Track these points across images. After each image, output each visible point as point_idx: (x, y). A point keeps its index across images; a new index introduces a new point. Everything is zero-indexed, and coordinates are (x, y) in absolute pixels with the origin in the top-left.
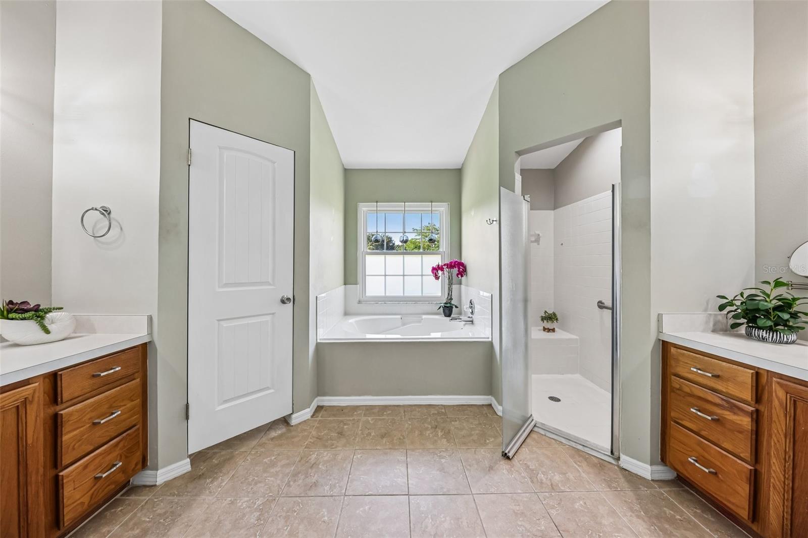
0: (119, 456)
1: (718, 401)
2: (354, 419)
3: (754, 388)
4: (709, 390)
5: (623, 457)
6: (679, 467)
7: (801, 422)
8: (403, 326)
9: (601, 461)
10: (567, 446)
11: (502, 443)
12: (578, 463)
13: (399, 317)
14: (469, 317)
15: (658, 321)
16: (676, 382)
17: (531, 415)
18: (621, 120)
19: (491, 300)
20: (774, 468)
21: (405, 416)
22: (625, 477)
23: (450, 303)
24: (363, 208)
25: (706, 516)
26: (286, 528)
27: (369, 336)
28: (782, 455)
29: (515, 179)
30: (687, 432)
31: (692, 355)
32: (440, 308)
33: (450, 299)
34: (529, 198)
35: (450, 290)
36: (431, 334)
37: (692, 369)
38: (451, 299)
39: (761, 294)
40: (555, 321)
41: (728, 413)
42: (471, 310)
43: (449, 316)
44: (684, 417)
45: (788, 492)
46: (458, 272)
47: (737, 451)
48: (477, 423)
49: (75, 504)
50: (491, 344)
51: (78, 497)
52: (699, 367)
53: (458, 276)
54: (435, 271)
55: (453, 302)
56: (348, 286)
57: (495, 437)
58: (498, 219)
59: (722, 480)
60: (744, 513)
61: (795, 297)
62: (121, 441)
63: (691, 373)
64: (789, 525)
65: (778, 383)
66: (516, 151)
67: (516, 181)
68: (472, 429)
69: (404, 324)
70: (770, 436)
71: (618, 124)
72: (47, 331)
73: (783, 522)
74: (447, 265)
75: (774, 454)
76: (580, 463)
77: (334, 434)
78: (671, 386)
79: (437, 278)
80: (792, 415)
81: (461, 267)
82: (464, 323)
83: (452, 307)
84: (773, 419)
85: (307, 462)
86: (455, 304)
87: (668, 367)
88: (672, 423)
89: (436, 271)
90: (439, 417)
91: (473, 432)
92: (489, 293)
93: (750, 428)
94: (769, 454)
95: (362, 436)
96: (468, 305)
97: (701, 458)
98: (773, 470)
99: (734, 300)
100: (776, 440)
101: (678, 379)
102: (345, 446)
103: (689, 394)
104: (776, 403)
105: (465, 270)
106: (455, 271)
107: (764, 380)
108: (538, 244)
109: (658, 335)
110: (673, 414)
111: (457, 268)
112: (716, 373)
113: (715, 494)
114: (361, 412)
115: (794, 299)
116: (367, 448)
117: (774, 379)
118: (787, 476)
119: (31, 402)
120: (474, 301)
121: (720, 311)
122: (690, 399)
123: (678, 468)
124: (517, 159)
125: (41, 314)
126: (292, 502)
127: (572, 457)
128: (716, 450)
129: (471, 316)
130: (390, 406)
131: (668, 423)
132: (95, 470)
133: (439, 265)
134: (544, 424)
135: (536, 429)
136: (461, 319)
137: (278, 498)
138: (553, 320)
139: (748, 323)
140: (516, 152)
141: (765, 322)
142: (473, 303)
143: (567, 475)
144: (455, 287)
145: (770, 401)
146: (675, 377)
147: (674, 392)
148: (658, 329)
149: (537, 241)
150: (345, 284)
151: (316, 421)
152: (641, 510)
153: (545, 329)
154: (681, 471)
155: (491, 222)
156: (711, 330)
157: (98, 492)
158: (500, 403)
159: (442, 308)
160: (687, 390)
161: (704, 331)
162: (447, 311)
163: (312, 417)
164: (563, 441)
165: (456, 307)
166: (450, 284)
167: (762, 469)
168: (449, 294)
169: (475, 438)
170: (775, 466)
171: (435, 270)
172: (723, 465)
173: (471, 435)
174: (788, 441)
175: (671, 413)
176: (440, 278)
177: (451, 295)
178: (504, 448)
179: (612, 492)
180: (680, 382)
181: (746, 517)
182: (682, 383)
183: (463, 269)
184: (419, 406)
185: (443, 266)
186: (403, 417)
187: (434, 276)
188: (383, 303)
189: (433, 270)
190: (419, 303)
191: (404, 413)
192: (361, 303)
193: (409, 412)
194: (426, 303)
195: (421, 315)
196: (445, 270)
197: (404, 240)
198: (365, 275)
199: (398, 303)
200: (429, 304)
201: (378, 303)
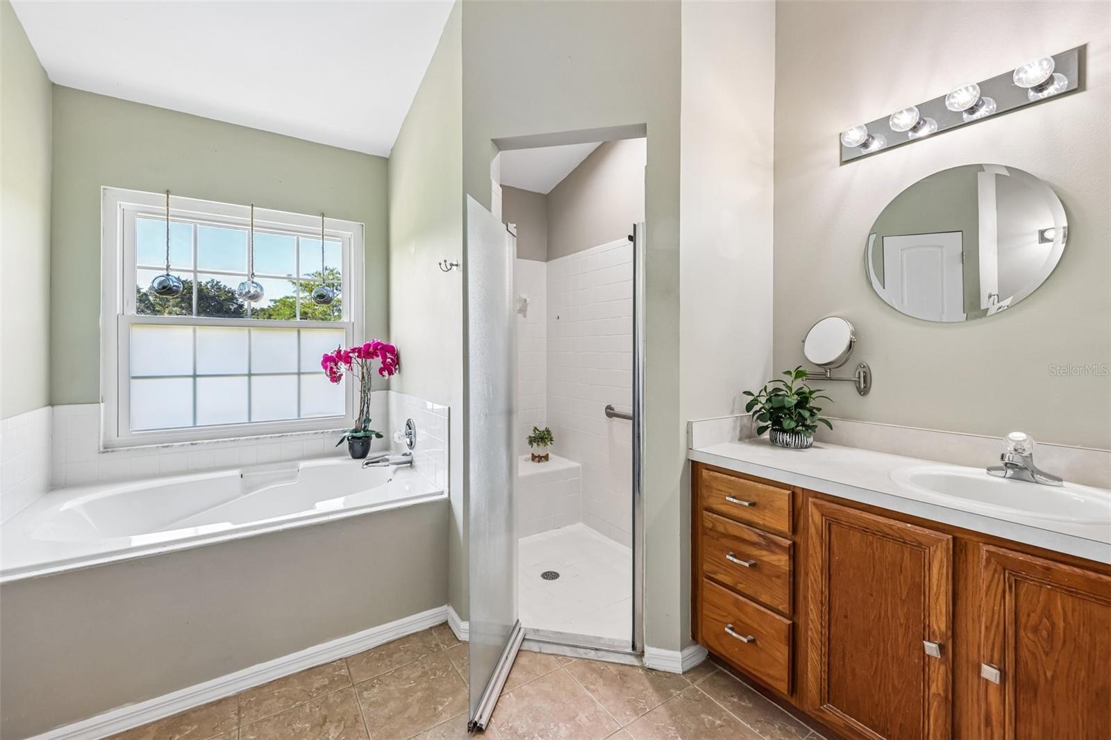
1: (755, 538)
3: (791, 514)
4: (745, 524)
5: (649, 650)
6: (714, 644)
7: (836, 551)
8: (245, 493)
9: (621, 668)
10: (574, 660)
11: (469, 700)
12: (592, 687)
13: (237, 472)
14: (405, 455)
15: (688, 432)
16: (708, 519)
17: (518, 620)
18: (645, 125)
19: (447, 418)
20: (811, 617)
21: (238, 724)
22: (652, 681)
23: (365, 429)
24: (120, 202)
25: (744, 704)
27: (138, 540)
28: (818, 595)
29: (491, 190)
30: (720, 589)
31: (726, 479)
32: (342, 441)
33: (365, 421)
34: (516, 230)
35: (365, 402)
36: (318, 505)
37: (727, 498)
38: (368, 420)
39: (784, 388)
40: (549, 443)
41: (765, 553)
42: (408, 440)
43: (363, 456)
44: (718, 569)
45: (825, 646)
46: (382, 366)
47: (774, 603)
48: (419, 673)
50: (447, 504)
52: (734, 494)
53: (381, 373)
54: (330, 364)
55: (371, 427)
56: (62, 410)
57: (455, 692)
58: (461, 262)
59: (761, 648)
60: (782, 687)
61: (811, 390)
63: (726, 504)
64: (826, 687)
65: (814, 504)
66: (494, 138)
67: (493, 193)
68: (407, 693)
69: (248, 489)
70: (807, 574)
71: (641, 130)
73: (821, 685)
74: (358, 350)
75: (811, 598)
76: (594, 685)
78: (703, 526)
79: (335, 378)
80: (828, 542)
81: (388, 355)
82: (395, 467)
83: (369, 438)
84: (810, 552)
86: (377, 431)
87: (699, 499)
88: (704, 579)
89: (332, 364)
90: (331, 695)
91: (410, 700)
92: (446, 405)
93: (788, 569)
94: (806, 598)
96: (404, 428)
97: (739, 623)
98: (811, 620)
99: (759, 396)
100: (813, 578)
101: (711, 514)
103: (724, 534)
104: (812, 530)
105: (396, 361)
106: (377, 362)
107: (799, 500)
108: (525, 316)
109: (687, 454)
110: (706, 567)
111: (380, 357)
112: (753, 501)
113: (754, 669)
115: (811, 393)
117: (810, 499)
118: (823, 624)
120: (416, 422)
121: (748, 412)
122: (725, 541)
123: (712, 644)
124: (495, 156)
127: (582, 678)
128: (754, 608)
129: (407, 450)
131: (700, 580)
133: (339, 352)
134: (538, 630)
135: (526, 646)
136: (387, 460)
138: (546, 440)
139: (773, 425)
140: (492, 140)
141: (789, 423)
142: (412, 427)
143: (577, 719)
144: (375, 396)
145: (807, 528)
146: (707, 512)
147: (706, 534)
148: (688, 445)
149: (523, 311)
150: (52, 402)
152: (677, 735)
153: (534, 458)
154: (716, 648)
155: (449, 267)
156: (737, 438)
158: (464, 616)
159: (346, 442)
160: (721, 529)
161: (732, 441)
162: (358, 446)
164: (568, 651)
165: (379, 436)
166: (366, 390)
167: (799, 621)
168: (362, 411)
169: (414, 711)
170: (813, 614)
171: (331, 362)
172: (760, 626)
173: (406, 707)
174: (824, 577)
175: (702, 566)
176: (343, 378)
177: (368, 412)
178: (472, 714)
179: (641, 719)
180: (713, 519)
181: (786, 692)
182: (716, 519)
183: (392, 359)
184: (283, 682)
185: (350, 352)
186: (235, 727)
187: (327, 375)
188: (188, 445)
189: (326, 363)
190: (291, 435)
191: (239, 713)
192: (116, 449)
193: (252, 708)
194: (308, 434)
195: (296, 462)
196: (353, 360)
197: (249, 292)
198: (128, 378)
199: (234, 441)
200: (316, 435)
201: (172, 446)
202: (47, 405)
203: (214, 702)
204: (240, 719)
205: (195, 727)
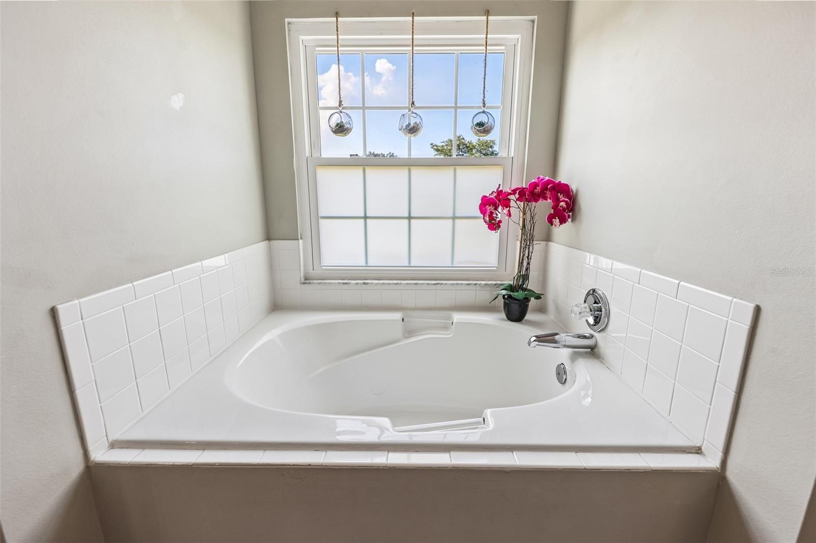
8: (406, 338)
13: (398, 316)
14: (583, 336)
23: (520, 288)
24: (302, 37)
32: (496, 297)
35: (525, 254)
38: (525, 277)
42: (592, 318)
43: (519, 319)
46: (552, 211)
53: (549, 221)
54: (490, 208)
55: (530, 286)
56: (276, 244)
69: (409, 333)
74: (520, 191)
79: (494, 225)
81: (561, 197)
82: (569, 351)
83: (527, 300)
86: (536, 292)
89: (492, 209)
105: (572, 205)
106: (544, 207)
111: (550, 200)
120: (607, 294)
133: (499, 193)
142: (601, 299)
144: (538, 247)
150: (268, 237)
159: (501, 299)
162: (515, 307)
165: (537, 297)
166: (527, 240)
171: (491, 206)
176: (502, 225)
177: (527, 267)
183: (566, 202)
185: (510, 194)
187: (485, 221)
188: (361, 284)
189: (485, 206)
190: (446, 284)
192: (311, 281)
194: (461, 284)
195: (450, 312)
196: (512, 203)
197: (409, 124)
198: (317, 218)
199: (397, 284)
200: (468, 286)
201: (349, 283)
202: (266, 240)
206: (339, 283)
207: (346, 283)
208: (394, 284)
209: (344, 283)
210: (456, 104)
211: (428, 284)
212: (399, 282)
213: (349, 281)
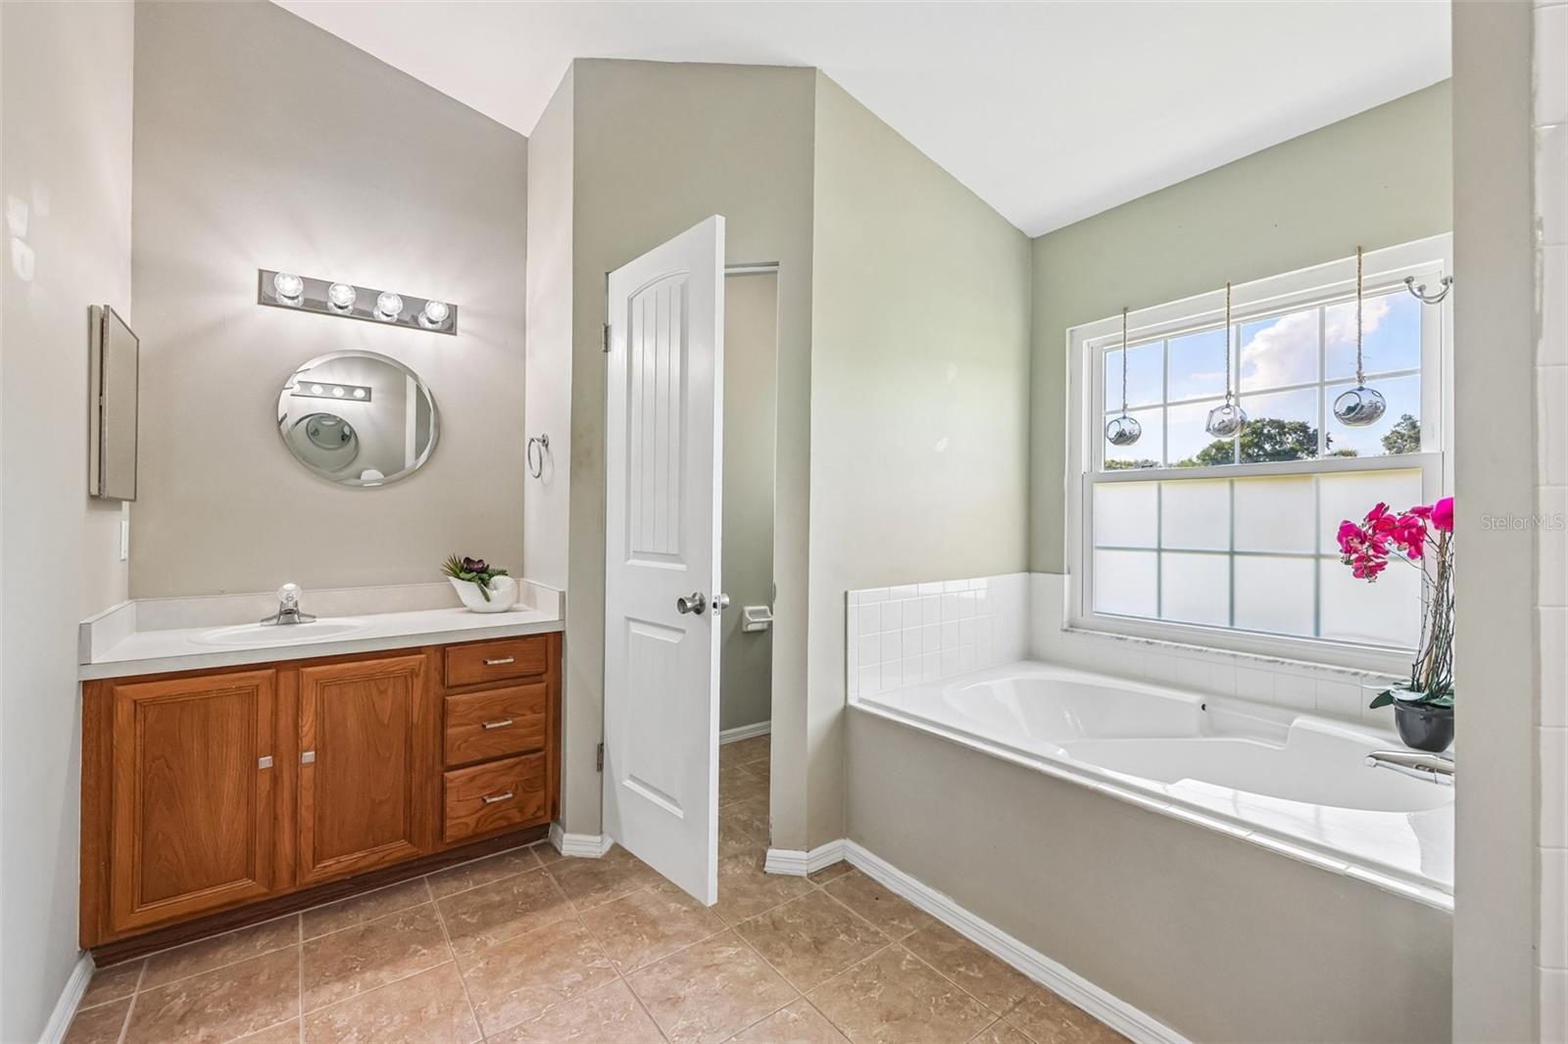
0: (514, 785)
2: (878, 933)
13: (1195, 699)
21: (1005, 1013)
24: (1087, 341)
26: (575, 1030)
32: (1383, 699)
49: (458, 821)
51: (462, 814)
56: (1035, 578)
62: (517, 764)
69: (1211, 730)
72: (488, 599)
77: (805, 937)
79: (1367, 569)
85: (713, 953)
95: (848, 981)
102: (795, 974)
114: (911, 927)
116: (828, 1014)
119: (417, 675)
125: (485, 576)
126: (623, 1000)
130: (997, 961)
132: (484, 788)
137: (619, 977)
150: (1028, 568)
151: (809, 887)
157: (486, 820)
159: (1388, 705)
163: (812, 876)
171: (1354, 537)
184: (1085, 1020)
186: (999, 1013)
188: (1143, 643)
191: (1016, 1004)
193: (1031, 1013)
194: (1325, 669)
197: (1223, 422)
198: (1090, 547)
199: (1201, 651)
200: (1340, 675)
201: (1126, 639)
202: (1025, 571)
203: (1015, 969)
204: (1012, 1010)
205: (980, 975)
206: (1112, 637)
207: (1121, 639)
208: (1195, 650)
209: (1118, 638)
210: (1322, 376)
211: (1256, 659)
212: (1205, 649)
213: (1125, 637)
